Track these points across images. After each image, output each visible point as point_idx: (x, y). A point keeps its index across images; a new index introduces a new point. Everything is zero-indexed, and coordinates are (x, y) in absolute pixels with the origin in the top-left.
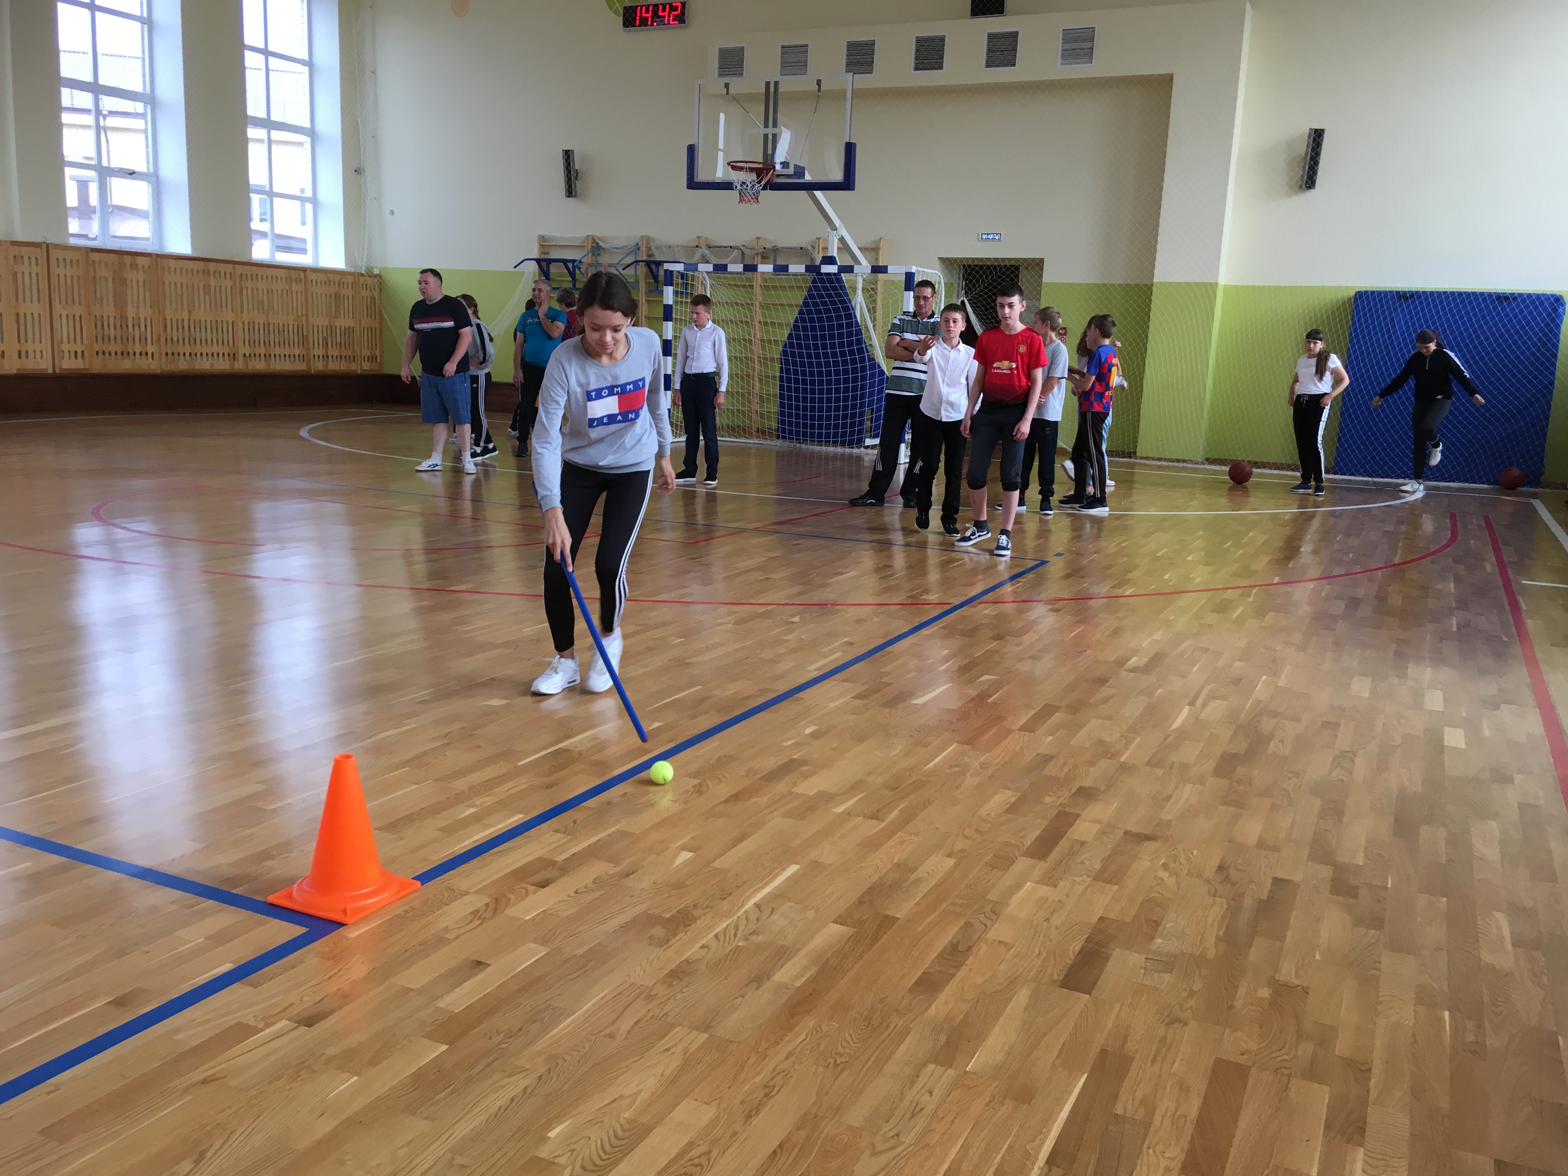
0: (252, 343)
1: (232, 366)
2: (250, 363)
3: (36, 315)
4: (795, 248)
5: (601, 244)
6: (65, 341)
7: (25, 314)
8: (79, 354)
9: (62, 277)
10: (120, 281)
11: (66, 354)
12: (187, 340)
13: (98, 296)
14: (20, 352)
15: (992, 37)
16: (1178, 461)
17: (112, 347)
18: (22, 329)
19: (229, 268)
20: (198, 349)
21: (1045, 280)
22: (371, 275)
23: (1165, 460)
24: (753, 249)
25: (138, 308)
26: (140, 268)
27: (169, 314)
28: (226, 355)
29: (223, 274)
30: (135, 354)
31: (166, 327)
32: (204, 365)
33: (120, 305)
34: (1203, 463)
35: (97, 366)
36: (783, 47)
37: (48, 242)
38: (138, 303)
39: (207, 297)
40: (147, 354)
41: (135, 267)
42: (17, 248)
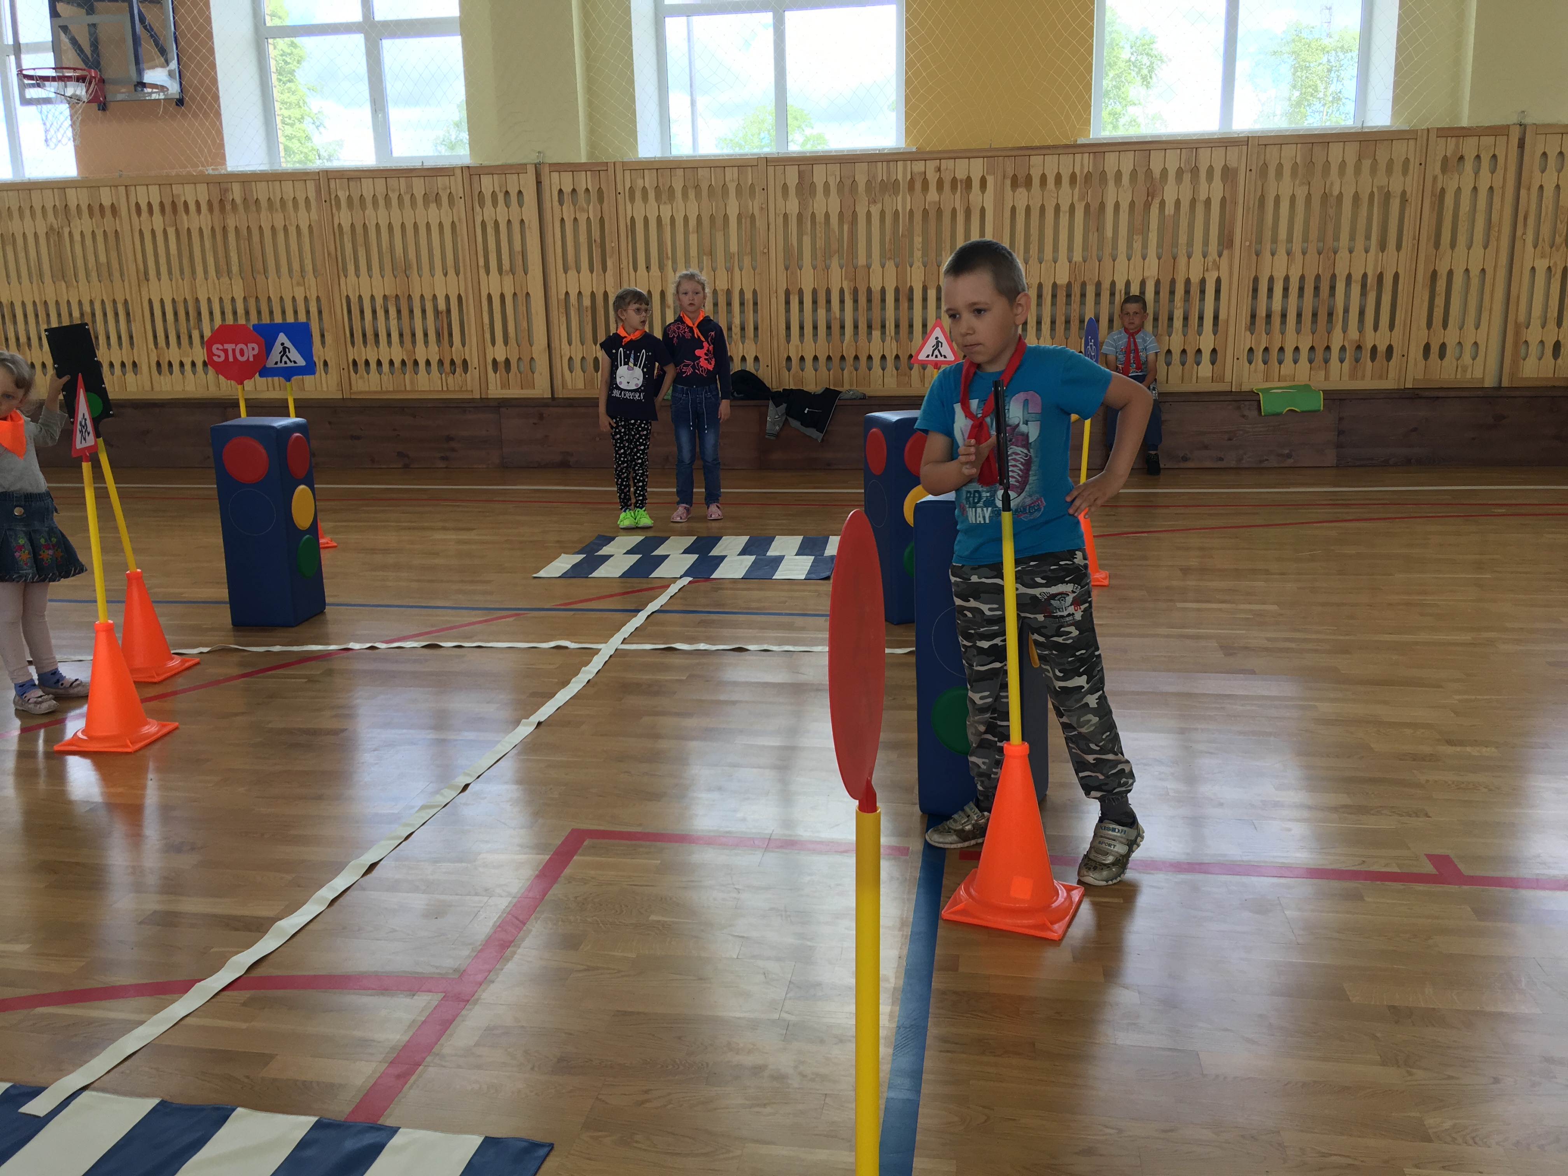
3: (1475, 272)
6: (1536, 322)
7: (1450, 273)
9: (1549, 192)
11: (1534, 348)
14: (1427, 348)
18: (1440, 301)
37: (1528, 120)
42: (1452, 142)
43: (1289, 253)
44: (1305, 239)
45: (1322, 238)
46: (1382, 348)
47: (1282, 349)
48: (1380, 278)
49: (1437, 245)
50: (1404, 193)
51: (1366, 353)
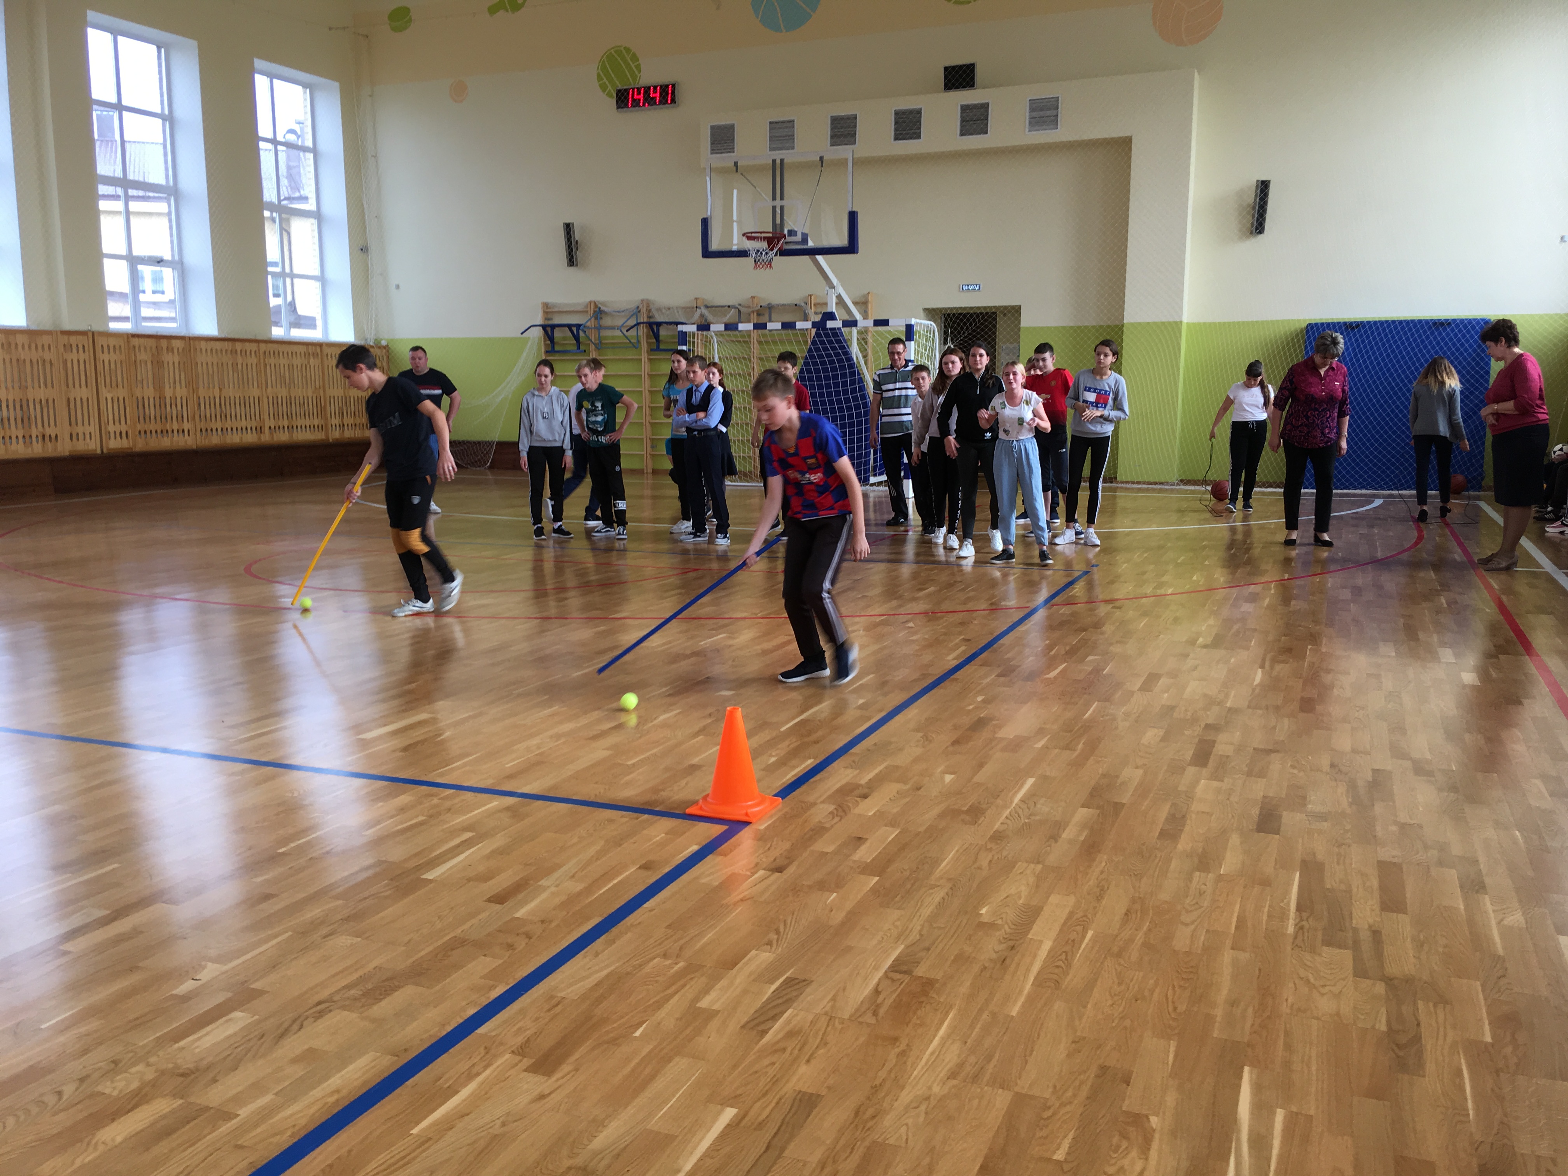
0: (276, 416)
1: (260, 438)
2: (275, 435)
3: (85, 400)
4: (789, 305)
5: (603, 308)
6: (111, 422)
7: (75, 399)
8: (124, 435)
9: (107, 362)
10: (158, 364)
11: (112, 435)
12: (218, 417)
13: (139, 378)
14: (71, 435)
15: (965, 109)
16: (1156, 483)
17: (152, 427)
18: (73, 413)
19: (254, 347)
20: (228, 425)
21: (1022, 325)
22: (380, 347)
23: (1144, 483)
24: (749, 307)
25: (175, 388)
26: (176, 351)
27: (202, 393)
28: (254, 429)
29: (248, 353)
30: (173, 431)
31: (199, 404)
32: (234, 439)
33: (159, 386)
34: (1178, 484)
35: (141, 445)
36: (771, 123)
37: (93, 330)
38: (175, 382)
39: (236, 375)
40: (183, 431)
41: (170, 349)
42: (66, 337)
43: (7, 388)
44: (13, 381)
45: (20, 381)
46: (53, 436)
47: (10, 437)
48: (47, 400)
49: (68, 386)
50: (51, 361)
51: (47, 438)
